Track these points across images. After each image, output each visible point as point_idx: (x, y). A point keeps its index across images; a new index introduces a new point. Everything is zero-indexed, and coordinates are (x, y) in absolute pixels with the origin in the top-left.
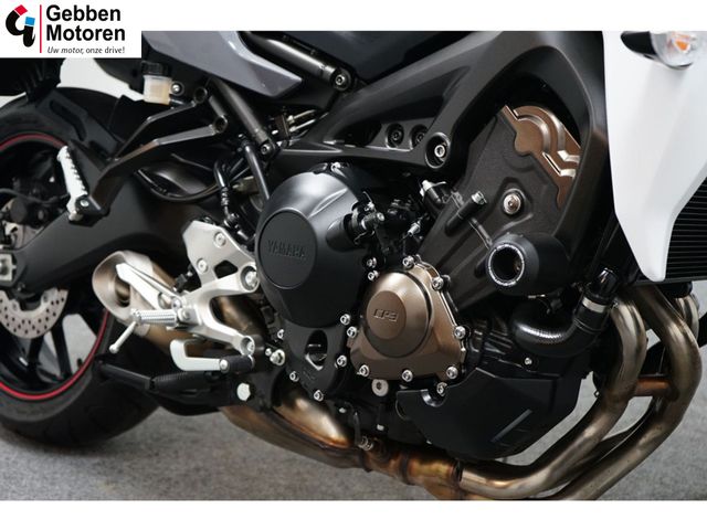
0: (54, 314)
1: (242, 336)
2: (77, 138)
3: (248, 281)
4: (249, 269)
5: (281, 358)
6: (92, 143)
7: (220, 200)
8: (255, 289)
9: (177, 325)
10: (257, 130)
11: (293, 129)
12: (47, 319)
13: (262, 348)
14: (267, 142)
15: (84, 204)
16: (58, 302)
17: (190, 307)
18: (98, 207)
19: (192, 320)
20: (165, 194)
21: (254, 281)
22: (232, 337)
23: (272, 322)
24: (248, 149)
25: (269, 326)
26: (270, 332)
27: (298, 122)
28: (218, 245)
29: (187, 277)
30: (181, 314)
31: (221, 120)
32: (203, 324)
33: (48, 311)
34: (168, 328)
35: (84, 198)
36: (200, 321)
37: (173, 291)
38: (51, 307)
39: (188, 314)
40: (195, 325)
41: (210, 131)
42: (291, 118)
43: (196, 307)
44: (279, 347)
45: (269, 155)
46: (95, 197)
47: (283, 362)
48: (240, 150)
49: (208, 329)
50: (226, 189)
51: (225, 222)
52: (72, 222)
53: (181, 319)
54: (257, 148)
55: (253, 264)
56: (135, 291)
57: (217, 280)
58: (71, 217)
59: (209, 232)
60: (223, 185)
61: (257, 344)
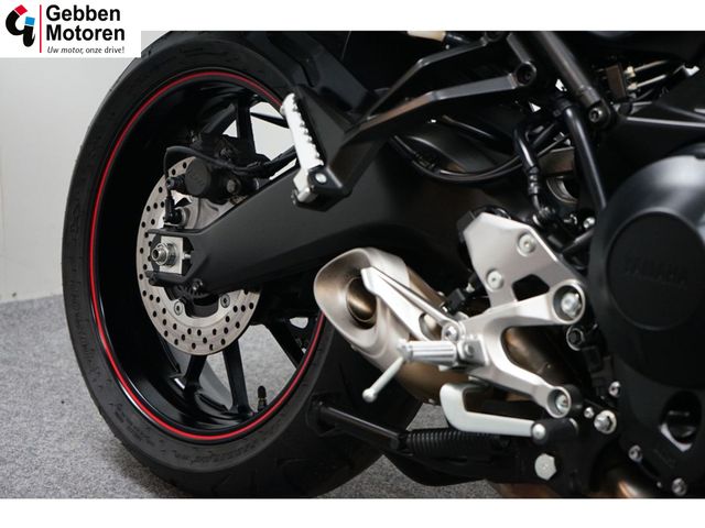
0: (238, 325)
1: (551, 387)
2: (306, 83)
3: (566, 307)
4: (570, 289)
5: (611, 423)
6: (326, 90)
7: (527, 185)
8: (576, 320)
9: (456, 364)
10: (582, 87)
11: (633, 86)
12: (226, 331)
13: (579, 407)
14: (597, 104)
15: (321, 178)
16: (243, 308)
17: (471, 337)
18: (339, 185)
19: (476, 358)
20: (433, 170)
21: (574, 308)
22: (535, 387)
23: (599, 369)
24: (569, 112)
25: (594, 376)
26: (596, 384)
27: (640, 77)
28: (523, 251)
29: (465, 293)
30: (460, 349)
31: (527, 67)
32: (492, 363)
33: (228, 319)
34: (442, 368)
35: (319, 169)
36: (486, 360)
37: (443, 312)
38: (232, 315)
39: (471, 349)
40: (480, 365)
41: (510, 82)
42: (630, 70)
43: (480, 338)
44: (607, 408)
45: (601, 122)
46: (333, 169)
47: (612, 429)
48: (557, 113)
49: (498, 371)
50: (535, 170)
51: (535, 218)
52: (301, 204)
53: (462, 356)
54: (583, 111)
55: (574, 283)
56: (385, 306)
57: (516, 303)
58: (300, 197)
59: (509, 231)
60: (531, 163)
61: (574, 400)
